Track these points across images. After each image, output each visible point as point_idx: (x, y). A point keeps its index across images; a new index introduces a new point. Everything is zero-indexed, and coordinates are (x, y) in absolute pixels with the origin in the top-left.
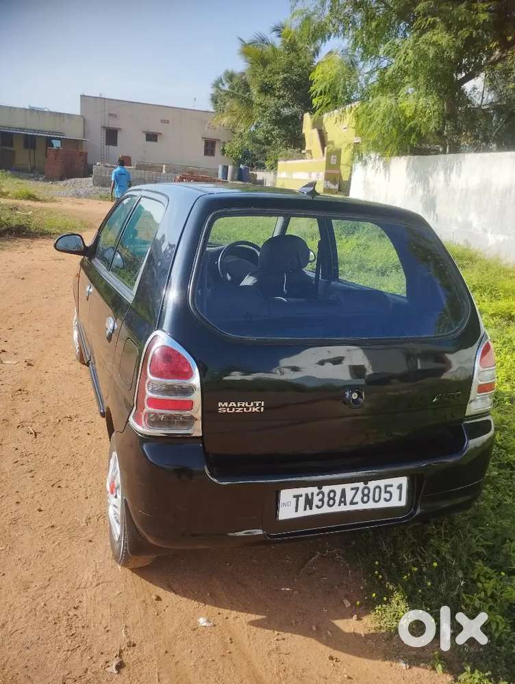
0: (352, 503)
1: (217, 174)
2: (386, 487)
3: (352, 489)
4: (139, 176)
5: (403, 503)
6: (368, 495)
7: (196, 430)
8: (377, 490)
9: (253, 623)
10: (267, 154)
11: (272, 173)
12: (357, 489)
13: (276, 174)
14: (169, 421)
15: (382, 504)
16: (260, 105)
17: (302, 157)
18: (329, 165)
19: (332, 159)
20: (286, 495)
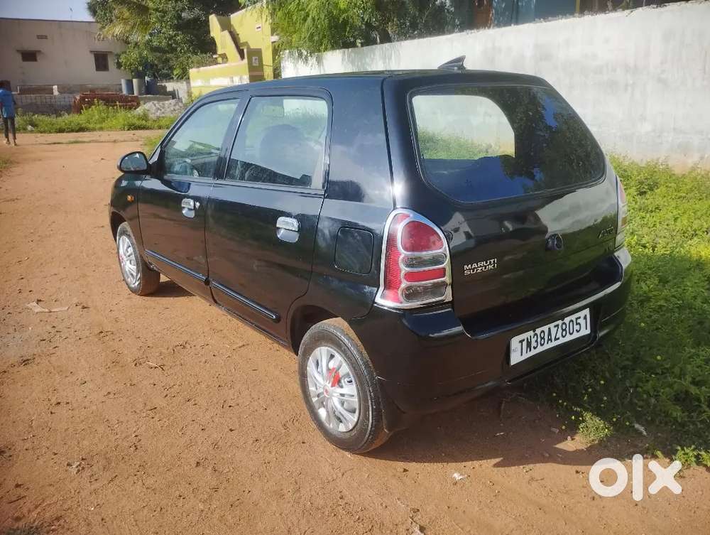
0: (556, 339)
1: (121, 90)
2: (577, 319)
3: (555, 326)
4: (29, 101)
5: (588, 331)
6: (565, 330)
7: (448, 295)
8: (571, 323)
9: (496, 465)
10: (171, 63)
11: (185, 83)
12: (557, 326)
13: (188, 83)
14: (427, 291)
15: (576, 335)
16: (157, 10)
17: (215, 62)
18: (251, 68)
19: (254, 61)
20: (515, 342)
